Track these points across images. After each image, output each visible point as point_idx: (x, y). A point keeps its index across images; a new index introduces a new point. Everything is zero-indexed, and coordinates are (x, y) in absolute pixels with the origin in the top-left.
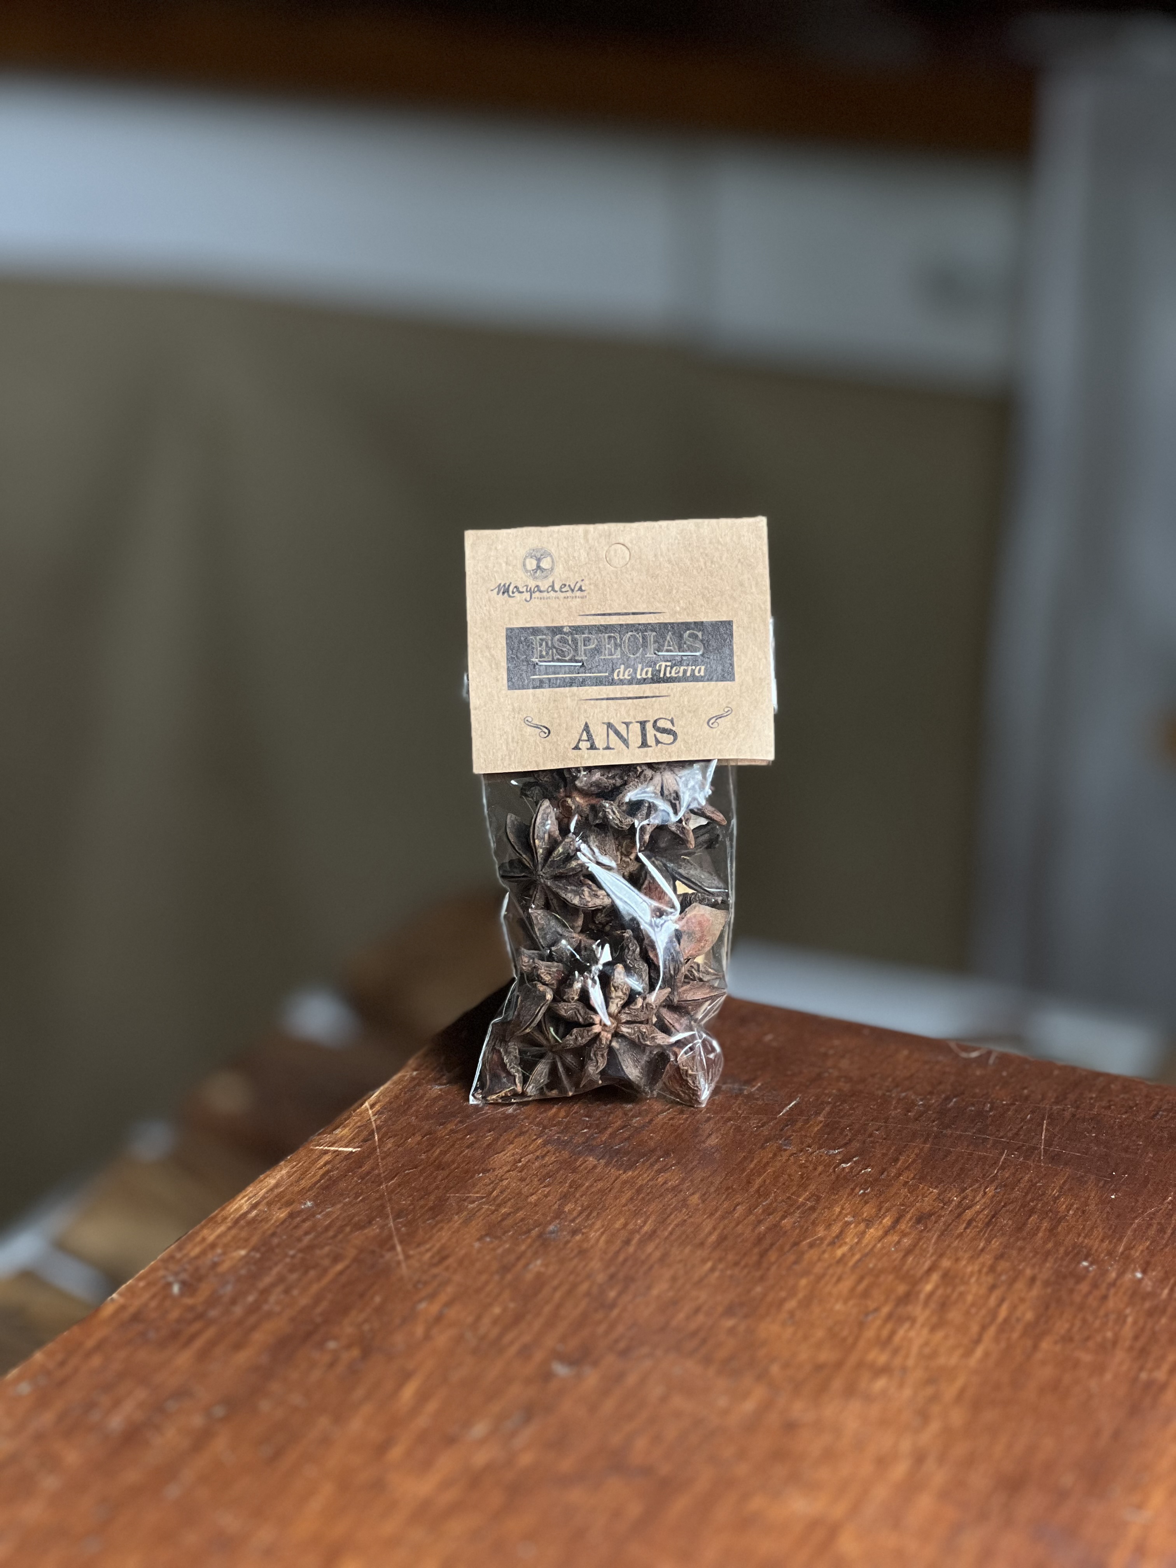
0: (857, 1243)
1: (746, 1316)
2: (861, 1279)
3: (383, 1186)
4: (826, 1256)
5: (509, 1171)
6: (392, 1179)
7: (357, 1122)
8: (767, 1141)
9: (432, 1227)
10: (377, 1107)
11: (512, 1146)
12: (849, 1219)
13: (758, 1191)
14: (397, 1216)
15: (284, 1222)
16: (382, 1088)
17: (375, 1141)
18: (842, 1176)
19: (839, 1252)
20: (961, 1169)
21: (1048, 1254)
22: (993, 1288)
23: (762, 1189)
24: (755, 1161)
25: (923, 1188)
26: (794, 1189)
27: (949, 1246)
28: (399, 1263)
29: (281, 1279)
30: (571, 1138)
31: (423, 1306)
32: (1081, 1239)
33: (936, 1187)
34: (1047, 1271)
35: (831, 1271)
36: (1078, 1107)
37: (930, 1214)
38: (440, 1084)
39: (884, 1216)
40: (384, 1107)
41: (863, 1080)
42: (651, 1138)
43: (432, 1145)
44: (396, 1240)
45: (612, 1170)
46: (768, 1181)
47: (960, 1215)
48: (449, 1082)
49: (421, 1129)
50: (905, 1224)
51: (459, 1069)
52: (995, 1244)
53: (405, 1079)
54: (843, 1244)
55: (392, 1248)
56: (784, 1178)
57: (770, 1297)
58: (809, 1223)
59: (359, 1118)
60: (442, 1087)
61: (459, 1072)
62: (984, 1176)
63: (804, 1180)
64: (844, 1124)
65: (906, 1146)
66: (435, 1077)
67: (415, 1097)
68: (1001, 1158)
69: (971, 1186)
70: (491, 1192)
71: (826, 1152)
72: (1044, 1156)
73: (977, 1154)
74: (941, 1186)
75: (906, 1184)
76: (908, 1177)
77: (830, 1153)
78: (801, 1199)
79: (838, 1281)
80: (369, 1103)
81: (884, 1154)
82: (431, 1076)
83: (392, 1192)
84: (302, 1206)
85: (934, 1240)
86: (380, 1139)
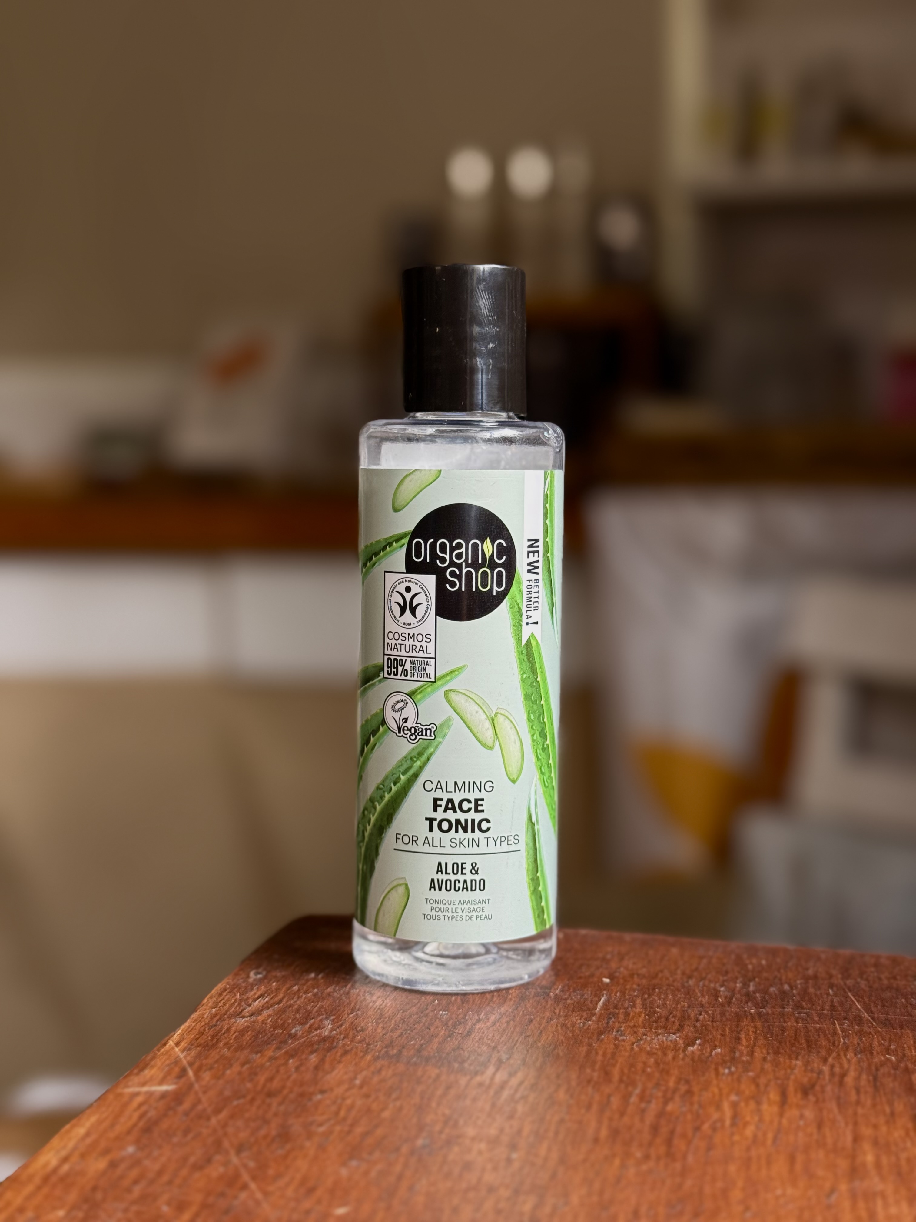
1: (696, 1214)
3: (214, 1121)
5: (347, 1090)
6: (221, 1112)
7: (166, 1061)
8: (601, 1033)
9: (286, 1157)
10: (183, 1044)
11: (341, 1066)
12: (733, 1098)
13: (621, 1081)
14: (240, 1149)
15: (104, 1173)
16: (182, 1027)
17: (190, 1077)
18: (696, 1058)
19: (749, 1132)
20: (807, 1041)
23: (625, 1078)
24: (601, 1053)
25: (785, 1062)
26: (657, 1075)
27: (855, 1114)
28: (258, 1203)
30: (400, 1052)
33: (797, 1059)
36: (868, 980)
37: (813, 1086)
38: (243, 1017)
39: (767, 1092)
40: (191, 1043)
41: (656, 976)
43: (253, 1074)
44: (245, 1177)
46: (626, 1071)
47: (841, 1083)
48: (252, 1015)
49: (238, 1059)
50: (794, 1097)
51: (259, 1002)
52: (899, 1107)
53: (205, 1016)
54: (746, 1124)
55: (245, 1187)
56: (639, 1066)
57: (707, 1190)
58: (696, 1106)
59: (166, 1057)
60: (246, 1019)
61: (260, 1004)
62: (834, 1044)
63: (661, 1066)
64: (665, 1013)
65: (737, 1026)
66: (236, 1012)
67: (221, 1031)
68: (836, 1028)
69: (830, 1055)
70: (337, 1113)
71: (665, 1038)
72: (875, 1023)
73: (811, 1027)
74: (800, 1057)
75: (764, 1059)
76: (762, 1053)
77: (670, 1038)
78: (671, 1084)
79: (769, 1163)
80: (173, 1041)
81: (722, 1035)
82: (231, 1011)
83: (225, 1126)
84: (123, 1153)
85: (836, 1110)
86: (195, 1074)
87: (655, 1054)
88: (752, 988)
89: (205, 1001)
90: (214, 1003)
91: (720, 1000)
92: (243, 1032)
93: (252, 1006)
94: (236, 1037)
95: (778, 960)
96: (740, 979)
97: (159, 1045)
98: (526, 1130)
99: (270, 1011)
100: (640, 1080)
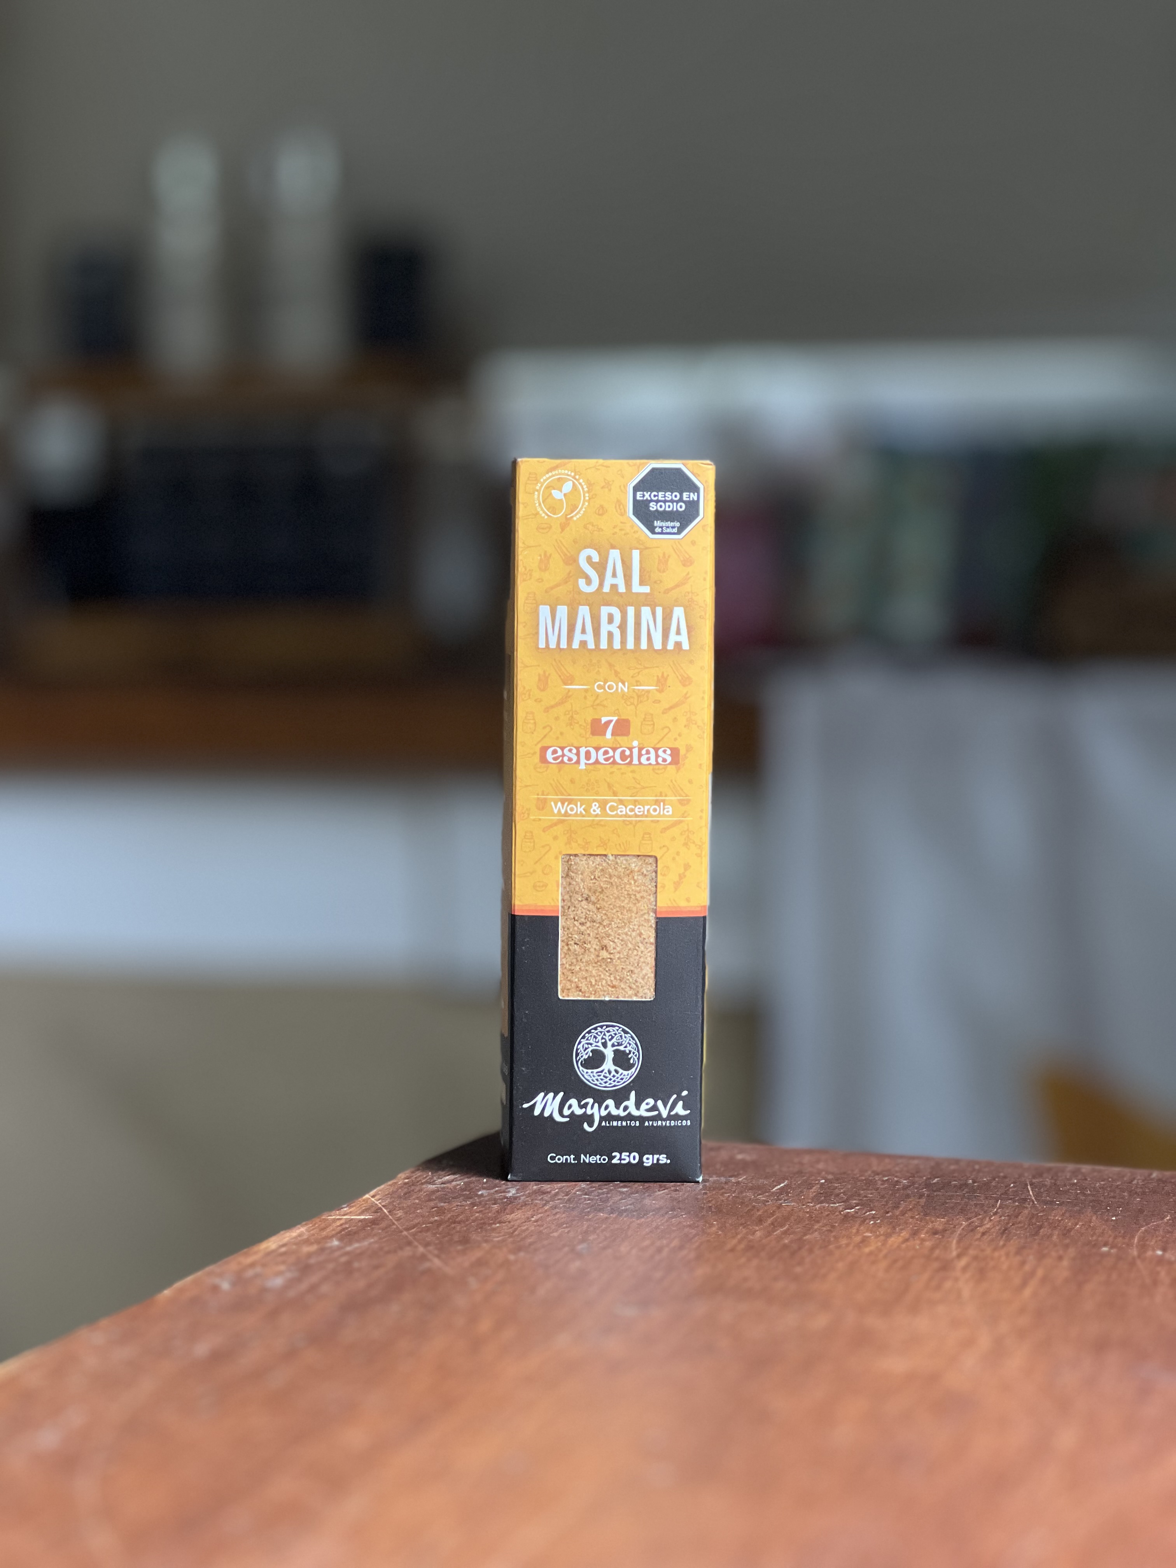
0: (884, 1244)
1: (794, 1281)
2: (895, 1261)
3: (405, 1233)
4: (855, 1252)
5: (524, 1222)
6: (412, 1229)
7: (363, 1204)
9: (464, 1250)
10: (378, 1197)
11: (521, 1211)
12: (867, 1234)
13: (772, 1224)
14: (427, 1245)
15: (314, 1252)
16: (378, 1188)
17: (385, 1212)
18: (849, 1215)
19: (867, 1250)
20: (962, 1209)
21: (1067, 1246)
22: (1023, 1263)
23: (776, 1223)
24: (762, 1211)
25: (930, 1219)
26: (807, 1222)
27: (971, 1244)
28: (439, 1267)
29: (328, 1278)
32: (1094, 1238)
33: (943, 1218)
34: (1072, 1252)
35: (863, 1259)
36: (1056, 1180)
37: (945, 1231)
38: (434, 1184)
39: (900, 1233)
40: (385, 1196)
42: (654, 1204)
43: (441, 1212)
44: (430, 1257)
45: (625, 1219)
46: (779, 1220)
47: (972, 1230)
48: (442, 1184)
49: (428, 1205)
50: (922, 1235)
51: (450, 1177)
52: (1014, 1242)
53: (399, 1183)
54: (868, 1247)
55: (429, 1261)
56: (793, 1218)
58: (830, 1237)
59: (363, 1202)
60: (437, 1185)
62: (985, 1212)
63: (814, 1218)
64: (838, 1193)
65: (903, 1200)
66: (429, 1181)
67: (413, 1191)
68: (996, 1204)
69: (976, 1217)
70: (512, 1233)
71: (827, 1205)
72: (1037, 1202)
73: (974, 1202)
74: (947, 1217)
75: (913, 1217)
76: (913, 1214)
77: (832, 1205)
78: (816, 1227)
79: (873, 1263)
80: (369, 1195)
81: (883, 1205)
82: (423, 1181)
83: (414, 1235)
84: (329, 1245)
85: (955, 1242)
86: (389, 1212)
87: (813, 1212)
88: (934, 1181)
90: (408, 1177)
91: (898, 1187)
92: (433, 1192)
93: (443, 1179)
94: (426, 1194)
97: (355, 1199)
98: (673, 1245)
99: (461, 1182)
100: (789, 1225)
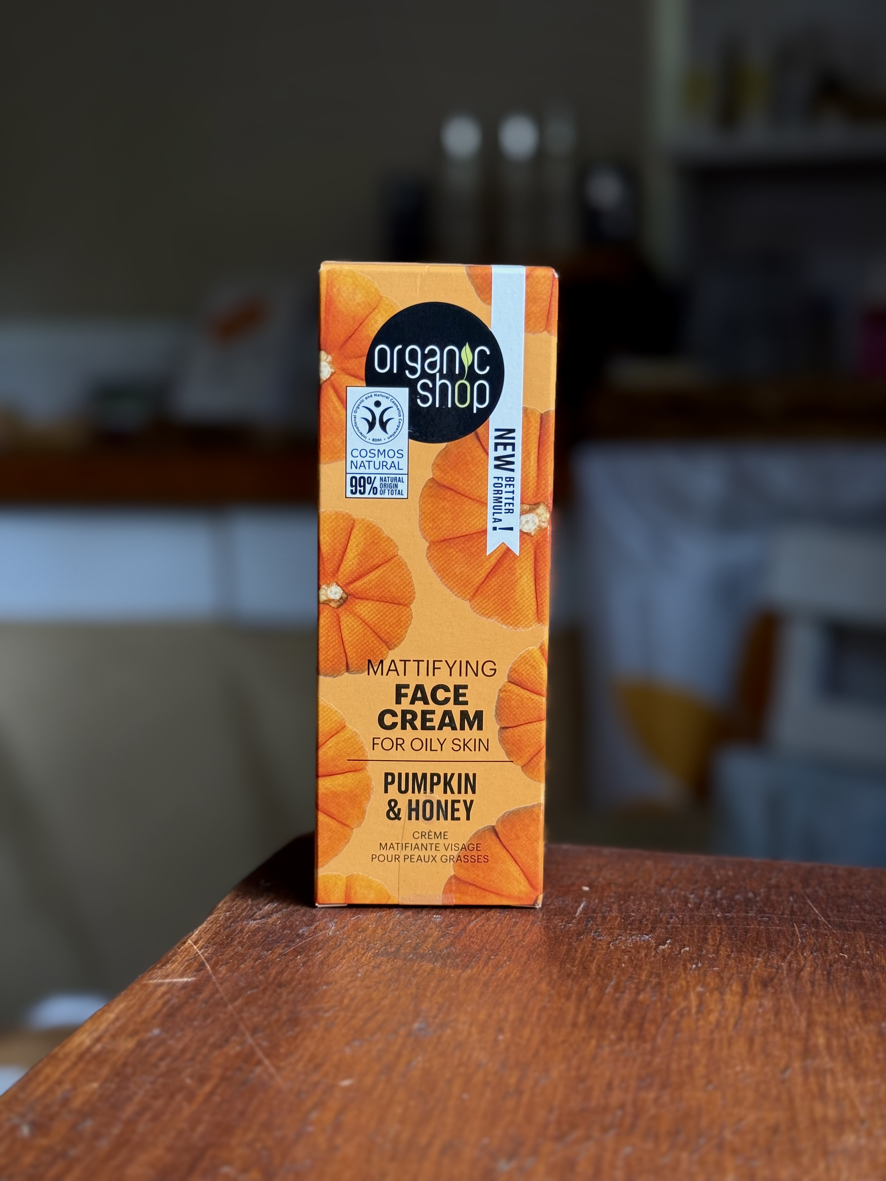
0: (724, 1008)
1: (664, 1086)
2: (751, 1040)
3: (230, 1007)
4: (701, 1023)
5: (350, 982)
6: (237, 1000)
7: (185, 956)
8: (579, 934)
9: (295, 1038)
10: (200, 943)
11: (344, 961)
12: (699, 989)
13: (598, 974)
14: (254, 1031)
15: (133, 1051)
16: (200, 928)
17: (208, 970)
18: (667, 955)
19: (713, 1018)
20: (768, 941)
23: (601, 972)
24: (580, 951)
25: (747, 959)
26: (631, 969)
27: (810, 1003)
28: (271, 1077)
29: (144, 1108)
30: (398, 950)
31: (314, 1115)
33: (758, 956)
35: (716, 1036)
36: (825, 889)
37: (772, 979)
38: (255, 920)
39: (730, 984)
40: (208, 942)
41: (632, 884)
43: (265, 967)
44: (260, 1054)
45: (451, 971)
46: (603, 966)
47: (798, 977)
48: (263, 917)
49: (251, 955)
50: (754, 989)
51: (269, 907)
52: (850, 997)
53: (221, 919)
54: (710, 1012)
55: (259, 1063)
56: (615, 962)
57: (674, 1066)
58: (665, 996)
59: (186, 953)
60: (257, 921)
61: (270, 908)
62: (792, 944)
63: (635, 961)
64: (639, 917)
65: (705, 928)
66: (248, 915)
67: (235, 931)
68: (795, 930)
69: (788, 953)
70: (341, 1001)
71: (638, 938)
72: (831, 925)
73: (772, 928)
74: (761, 955)
75: (729, 956)
76: (727, 951)
77: (643, 938)
78: (643, 977)
79: (730, 1044)
80: (191, 940)
81: (691, 936)
82: (243, 914)
83: (240, 1011)
84: (149, 1035)
85: (792, 1000)
86: (213, 968)
87: (630, 951)
88: (719, 895)
89: (220, 905)
90: (228, 907)
91: (690, 906)
92: (255, 932)
94: (248, 936)
95: (744, 871)
96: (709, 888)
97: (179, 944)
98: (511, 1017)
99: (279, 915)
100: (615, 974)
